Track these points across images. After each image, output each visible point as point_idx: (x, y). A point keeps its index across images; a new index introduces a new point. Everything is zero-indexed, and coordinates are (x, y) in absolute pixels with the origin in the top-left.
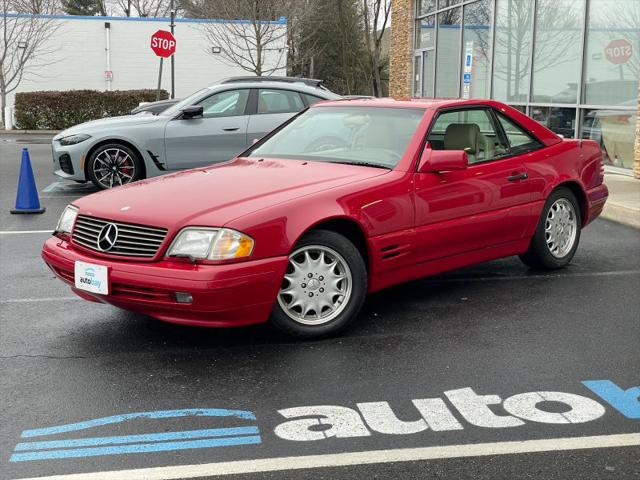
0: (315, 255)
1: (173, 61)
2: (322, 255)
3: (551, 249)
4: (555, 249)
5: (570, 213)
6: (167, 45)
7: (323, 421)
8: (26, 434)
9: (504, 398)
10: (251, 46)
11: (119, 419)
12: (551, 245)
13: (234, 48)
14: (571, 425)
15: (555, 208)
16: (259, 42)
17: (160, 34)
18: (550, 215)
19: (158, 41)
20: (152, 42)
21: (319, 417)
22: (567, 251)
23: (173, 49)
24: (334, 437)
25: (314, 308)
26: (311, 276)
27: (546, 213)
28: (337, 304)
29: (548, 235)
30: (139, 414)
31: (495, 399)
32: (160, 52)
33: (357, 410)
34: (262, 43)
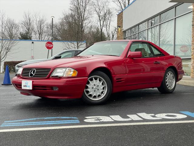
0: (96, 79)
1: (52, 50)
2: (98, 79)
3: (168, 87)
4: (169, 87)
5: (173, 76)
6: (50, 46)
7: (99, 119)
8: (5, 122)
9: (155, 115)
10: (75, 46)
11: (35, 119)
12: (167, 85)
13: (70, 47)
14: (177, 119)
15: (168, 74)
16: (78, 45)
17: (48, 43)
18: (167, 76)
19: (48, 45)
20: (46, 45)
21: (98, 118)
22: (173, 87)
23: (52, 47)
24: (103, 121)
25: (96, 95)
26: (95, 85)
27: (165, 76)
28: (103, 94)
29: (167, 82)
30: (41, 118)
31: (153, 115)
32: (48, 48)
33: (110, 117)
34: (79, 45)
